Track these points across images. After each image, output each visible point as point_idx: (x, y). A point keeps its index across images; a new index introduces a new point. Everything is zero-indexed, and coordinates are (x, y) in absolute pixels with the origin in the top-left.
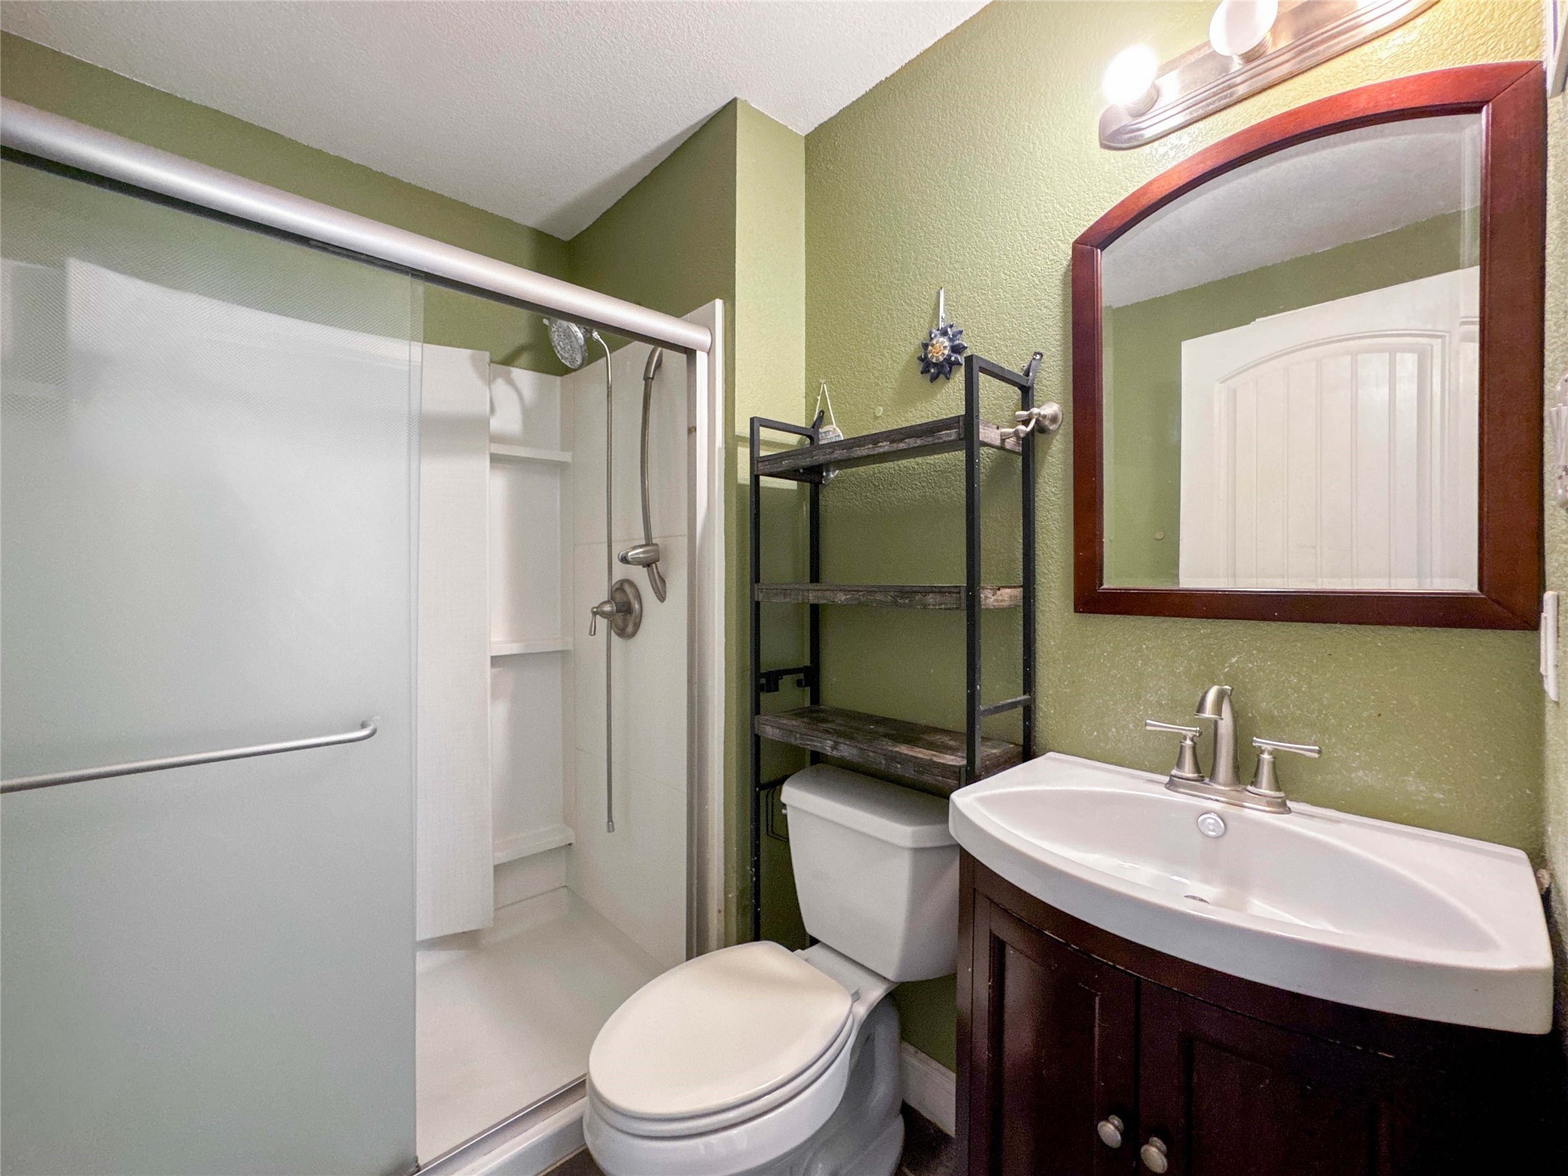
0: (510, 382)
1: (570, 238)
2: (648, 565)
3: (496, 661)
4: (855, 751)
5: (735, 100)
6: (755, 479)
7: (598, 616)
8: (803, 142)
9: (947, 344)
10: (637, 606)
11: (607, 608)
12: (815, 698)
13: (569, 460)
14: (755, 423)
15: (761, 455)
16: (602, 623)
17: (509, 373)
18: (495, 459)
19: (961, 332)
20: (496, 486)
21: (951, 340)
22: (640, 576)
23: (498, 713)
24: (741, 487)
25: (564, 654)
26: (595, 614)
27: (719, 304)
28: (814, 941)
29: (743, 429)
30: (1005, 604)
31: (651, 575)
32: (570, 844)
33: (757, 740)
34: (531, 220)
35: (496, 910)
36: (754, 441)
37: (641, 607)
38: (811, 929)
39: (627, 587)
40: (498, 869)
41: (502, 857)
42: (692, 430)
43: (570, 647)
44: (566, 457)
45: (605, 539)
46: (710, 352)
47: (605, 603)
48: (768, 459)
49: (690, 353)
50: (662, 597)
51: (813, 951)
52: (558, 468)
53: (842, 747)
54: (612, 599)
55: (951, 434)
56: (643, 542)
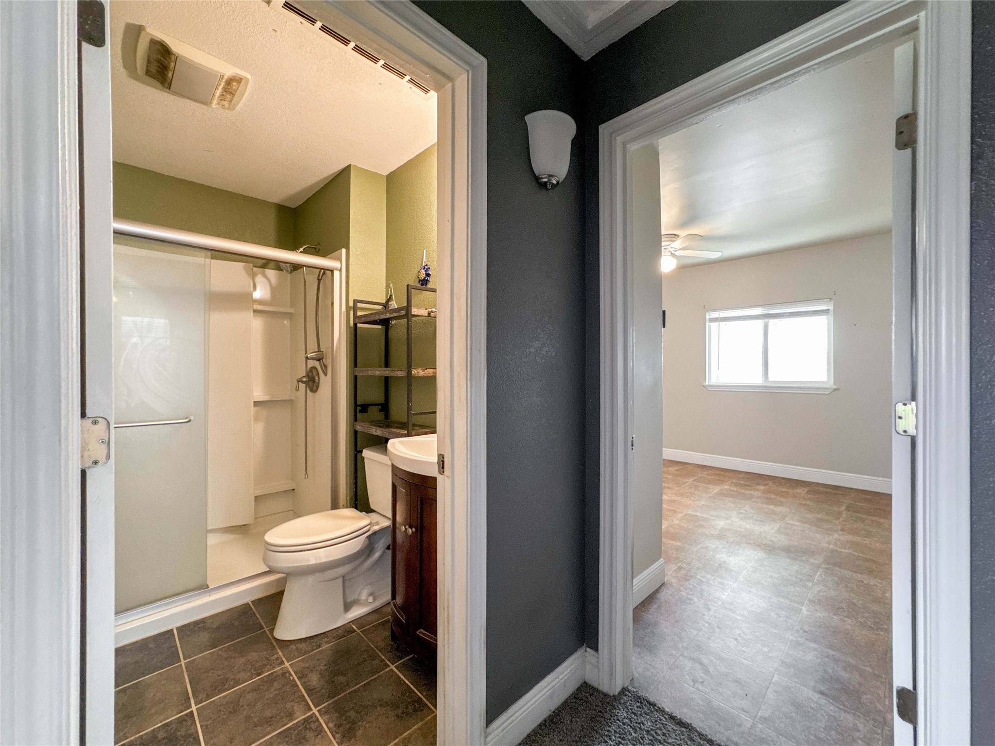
0: (265, 276)
1: (295, 207)
2: (319, 360)
3: (256, 404)
4: (381, 432)
5: (350, 165)
6: (355, 325)
7: (300, 383)
8: (385, 179)
9: (424, 273)
10: (317, 378)
11: (304, 379)
12: (387, 416)
13: (293, 311)
14: (356, 302)
15: (358, 315)
16: (302, 386)
17: (264, 271)
18: (255, 311)
19: (429, 268)
20: (257, 324)
21: (426, 271)
22: (317, 364)
23: (258, 428)
24: (351, 327)
25: (291, 401)
26: (298, 382)
27: (344, 251)
28: (373, 511)
29: (351, 304)
30: (430, 375)
31: (320, 364)
32: (294, 489)
33: (356, 432)
34: (275, 200)
35: (256, 518)
36: (355, 308)
37: (319, 379)
38: (372, 507)
39: (313, 370)
40: (257, 498)
41: (259, 493)
42: (333, 303)
43: (293, 398)
44: (292, 310)
45: (304, 349)
46: (340, 270)
47: (304, 377)
48: (361, 316)
49: (332, 271)
50: (326, 375)
51: (372, 515)
52: (289, 316)
53: (378, 431)
54: (307, 376)
55: (403, 313)
56: (317, 350)
